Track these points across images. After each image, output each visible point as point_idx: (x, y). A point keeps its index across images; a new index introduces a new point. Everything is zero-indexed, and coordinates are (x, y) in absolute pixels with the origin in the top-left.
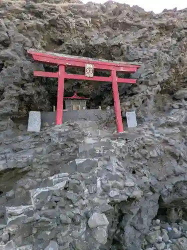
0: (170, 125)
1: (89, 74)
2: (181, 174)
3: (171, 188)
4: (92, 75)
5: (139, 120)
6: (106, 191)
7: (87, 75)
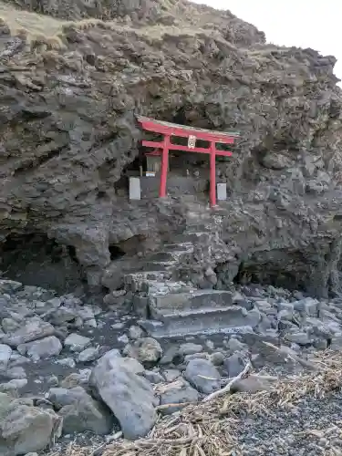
0: (256, 202)
1: (191, 146)
2: (260, 245)
3: (251, 256)
4: (193, 147)
5: (229, 192)
6: (213, 255)
7: (189, 146)
